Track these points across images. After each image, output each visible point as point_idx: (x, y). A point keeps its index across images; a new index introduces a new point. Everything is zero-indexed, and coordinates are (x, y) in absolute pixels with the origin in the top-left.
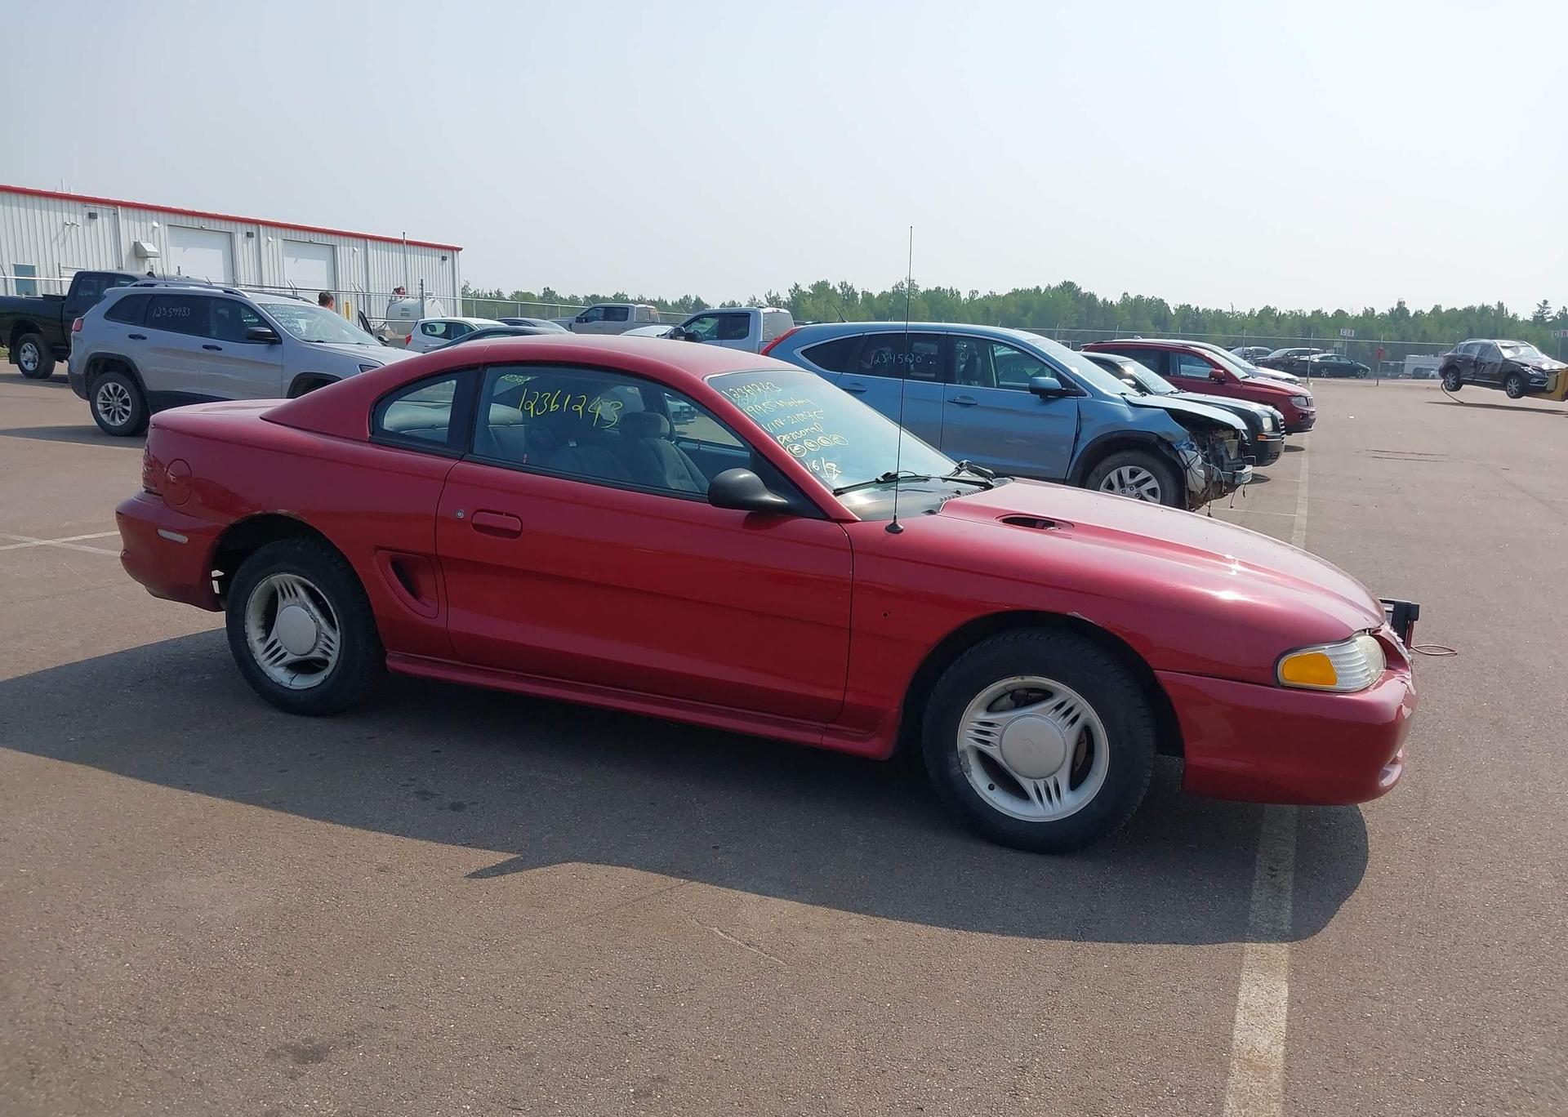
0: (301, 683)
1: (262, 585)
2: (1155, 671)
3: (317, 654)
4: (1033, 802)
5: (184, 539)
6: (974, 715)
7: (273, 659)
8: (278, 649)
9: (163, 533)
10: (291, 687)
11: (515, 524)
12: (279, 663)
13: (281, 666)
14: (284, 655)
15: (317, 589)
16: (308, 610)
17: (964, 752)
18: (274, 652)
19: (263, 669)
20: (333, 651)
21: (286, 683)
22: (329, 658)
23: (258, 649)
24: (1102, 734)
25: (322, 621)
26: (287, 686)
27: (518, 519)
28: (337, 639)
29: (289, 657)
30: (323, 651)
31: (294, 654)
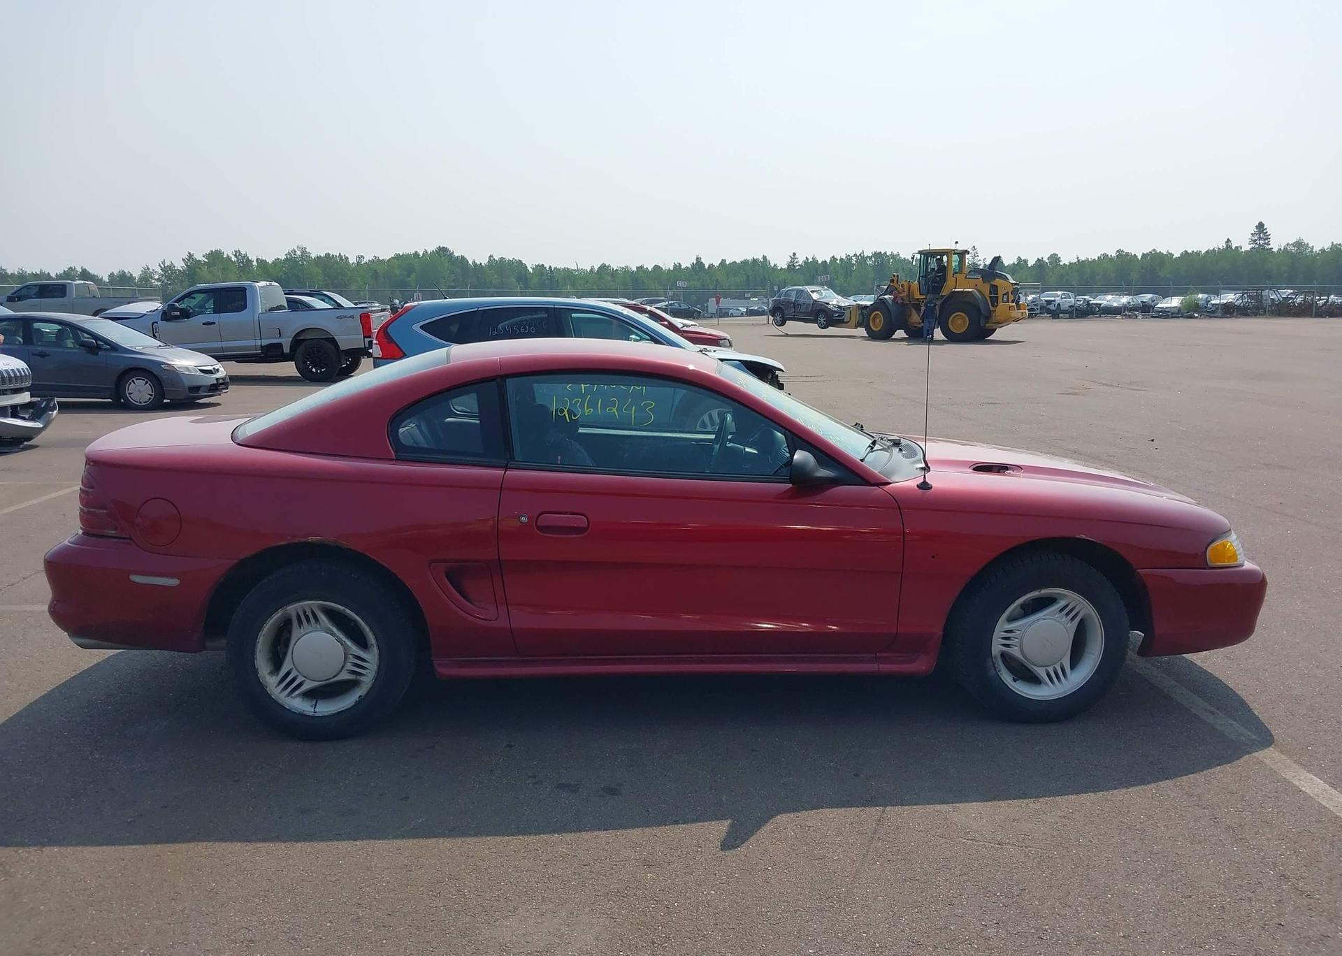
0: (326, 708)
1: (276, 617)
2: (1139, 570)
3: (345, 676)
4: (1047, 684)
5: (174, 582)
6: (1002, 626)
7: (289, 689)
8: (295, 679)
9: (136, 579)
10: (316, 715)
11: (581, 521)
12: (297, 692)
13: (296, 696)
14: (300, 685)
15: (348, 611)
16: (333, 634)
17: (996, 657)
18: (289, 683)
19: (280, 702)
20: (368, 671)
21: (311, 712)
22: (362, 678)
23: (271, 683)
24: (1098, 623)
25: (349, 643)
26: (311, 714)
27: (585, 516)
28: (372, 658)
29: (308, 685)
30: (351, 672)
31: (315, 681)
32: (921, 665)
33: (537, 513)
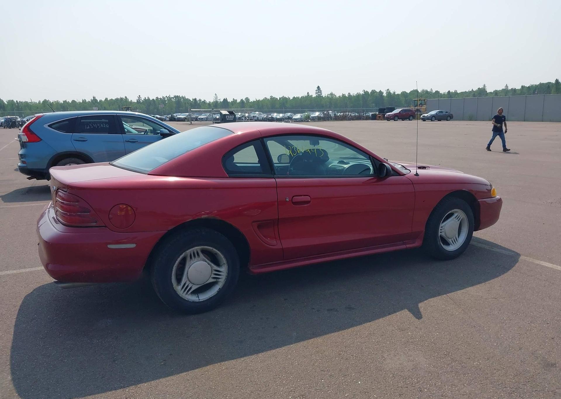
0: (204, 297)
1: (180, 257)
2: (478, 200)
3: (211, 280)
5: (133, 246)
6: (442, 224)
7: (186, 291)
8: (187, 286)
9: (111, 246)
10: (200, 301)
11: (308, 198)
12: (190, 292)
13: (190, 294)
14: (191, 288)
15: (214, 249)
16: (206, 262)
17: (439, 237)
18: (186, 288)
19: (184, 298)
20: (222, 276)
21: (197, 300)
22: (220, 280)
23: (179, 289)
24: (466, 220)
25: (212, 265)
26: (198, 301)
27: (309, 196)
28: (224, 270)
29: (194, 288)
30: (214, 278)
31: (198, 285)
32: (417, 243)
33: (293, 195)
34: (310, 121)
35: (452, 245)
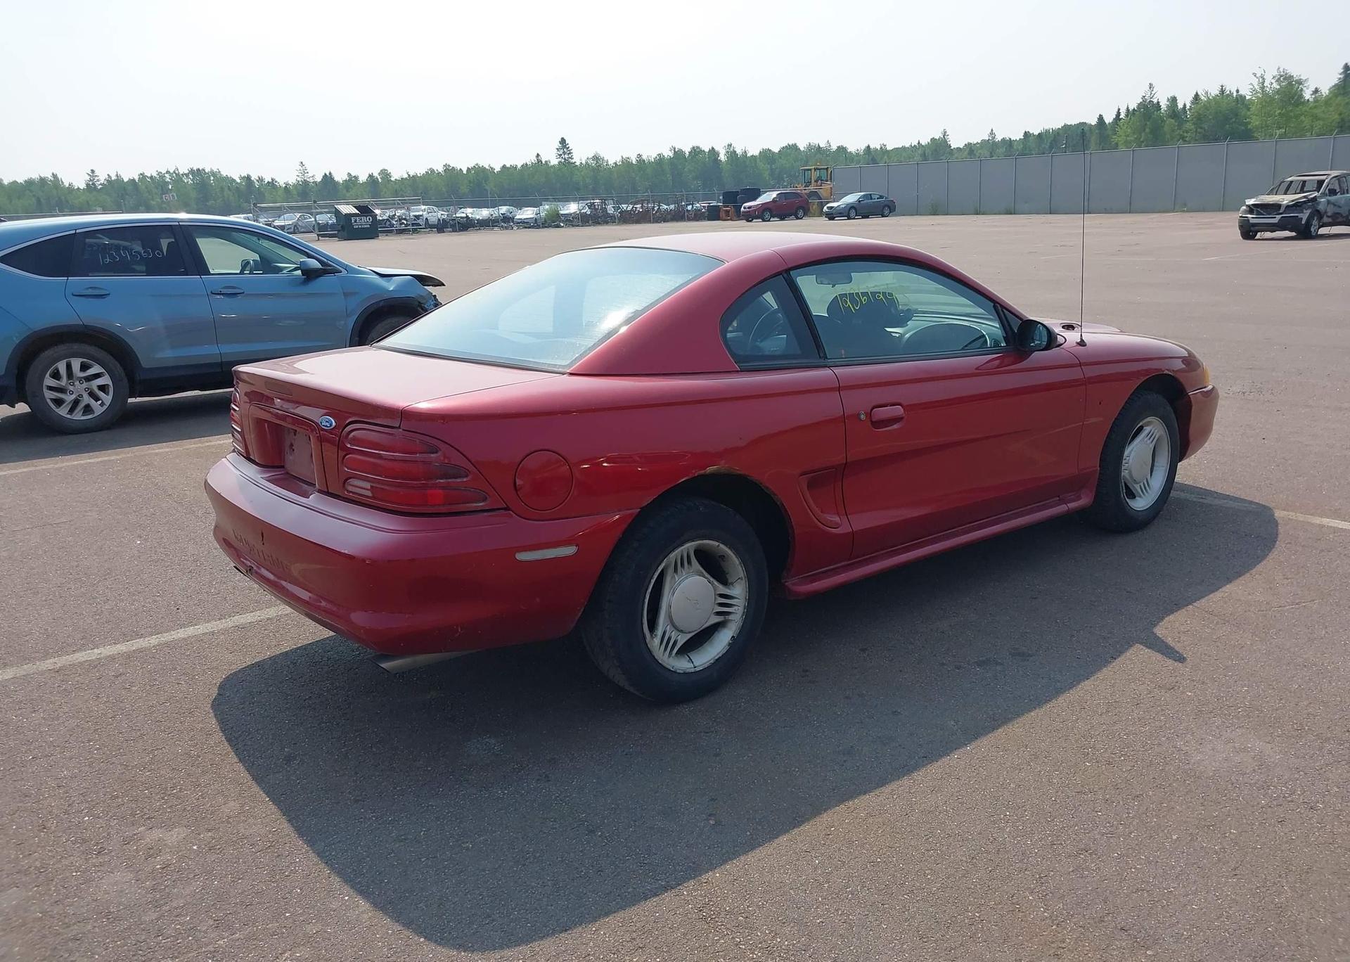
0: (702, 659)
1: (658, 571)
2: (1189, 393)
3: (713, 620)
5: (570, 550)
6: (1124, 455)
7: (668, 649)
8: (669, 639)
9: (522, 556)
10: (697, 669)
11: (898, 410)
12: (676, 650)
13: (676, 655)
14: (675, 643)
15: (722, 546)
16: (703, 576)
17: (1123, 481)
18: (666, 642)
19: (665, 664)
20: (736, 608)
21: (691, 668)
22: (731, 617)
23: (654, 644)
24: (1166, 439)
25: (716, 583)
26: (693, 670)
27: (901, 406)
28: (739, 591)
29: (682, 639)
30: (718, 613)
31: (690, 632)
33: (870, 408)
34: (562, 225)
35: (1140, 497)
